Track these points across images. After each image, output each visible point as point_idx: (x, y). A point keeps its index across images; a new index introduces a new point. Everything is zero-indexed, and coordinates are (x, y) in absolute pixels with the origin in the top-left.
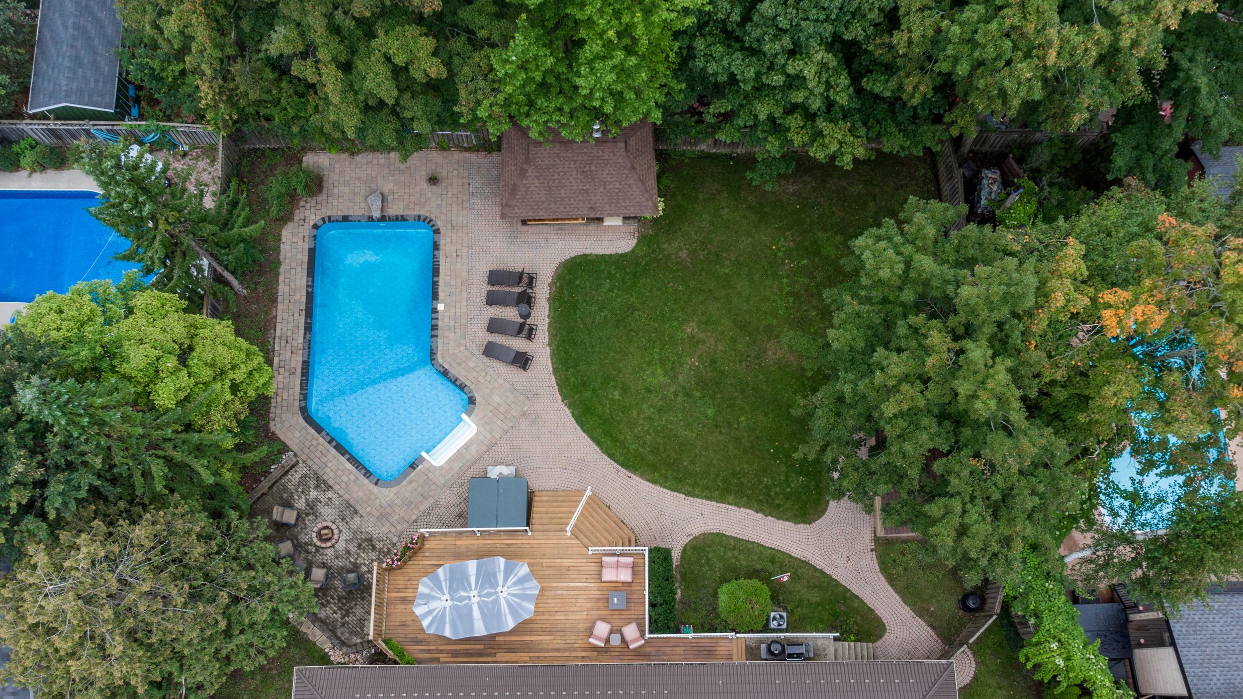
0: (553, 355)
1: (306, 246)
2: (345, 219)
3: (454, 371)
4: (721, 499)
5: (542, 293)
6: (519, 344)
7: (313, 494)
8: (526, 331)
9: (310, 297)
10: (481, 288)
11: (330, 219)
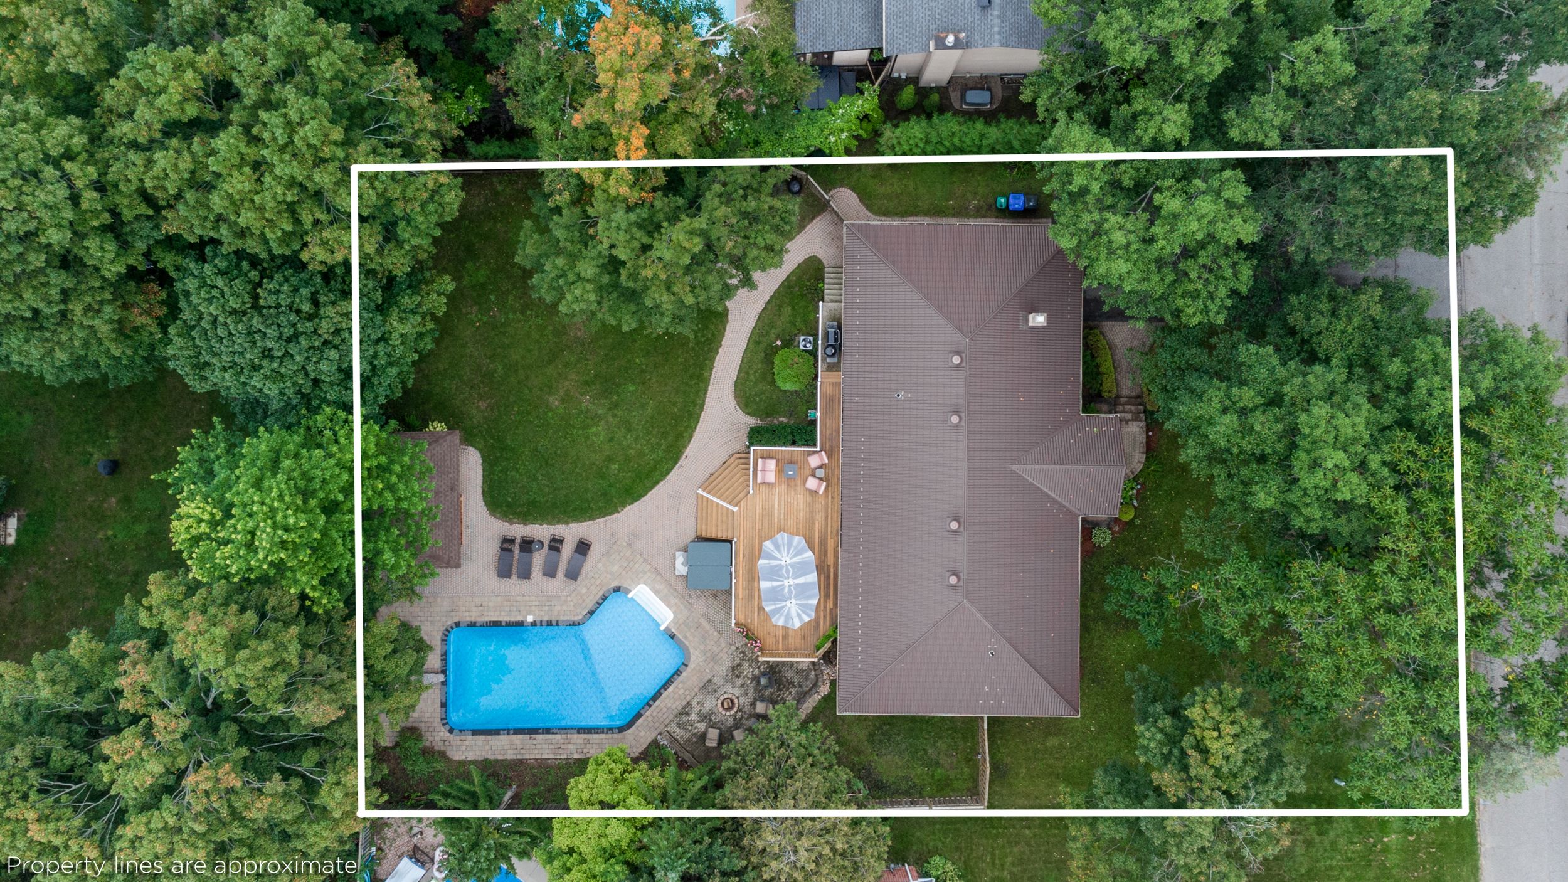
0: (577, 520)
1: (470, 738)
2: (444, 705)
3: (590, 605)
4: (707, 382)
5: (519, 531)
6: (567, 550)
7: (694, 716)
8: (556, 544)
9: (518, 731)
10: (514, 584)
11: (444, 720)
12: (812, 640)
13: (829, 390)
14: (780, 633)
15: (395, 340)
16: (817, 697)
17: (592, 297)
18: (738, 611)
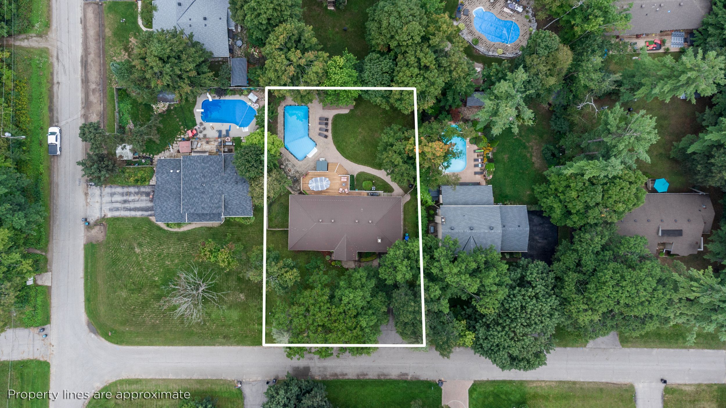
0: (332, 135)
1: (283, 111)
2: (290, 105)
3: (313, 138)
4: (364, 165)
5: (330, 122)
6: (326, 133)
7: (287, 162)
8: (327, 130)
9: (284, 122)
10: (318, 121)
11: (287, 105)
12: (305, 189)
13: (363, 194)
14: (307, 182)
15: (376, 99)
16: (291, 191)
17: (385, 141)
18: (311, 172)
